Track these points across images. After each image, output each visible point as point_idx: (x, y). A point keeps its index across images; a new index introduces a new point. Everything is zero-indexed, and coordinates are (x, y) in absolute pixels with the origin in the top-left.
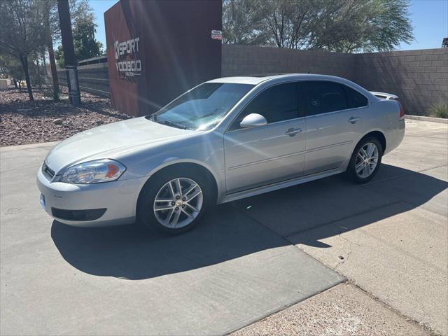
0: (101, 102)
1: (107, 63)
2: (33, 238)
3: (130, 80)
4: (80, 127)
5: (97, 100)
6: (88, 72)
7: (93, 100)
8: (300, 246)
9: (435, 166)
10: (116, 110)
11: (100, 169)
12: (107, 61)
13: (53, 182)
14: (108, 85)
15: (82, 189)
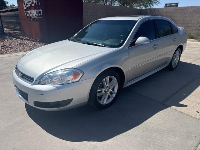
0: (15, 32)
1: (18, 11)
2: (18, 119)
3: (35, 20)
4: (11, 47)
5: (13, 32)
6: (4, 17)
7: (11, 32)
8: (173, 107)
9: (194, 60)
10: (26, 37)
11: (68, 74)
12: (18, 10)
13: (33, 84)
14: (20, 24)
15: (58, 88)
